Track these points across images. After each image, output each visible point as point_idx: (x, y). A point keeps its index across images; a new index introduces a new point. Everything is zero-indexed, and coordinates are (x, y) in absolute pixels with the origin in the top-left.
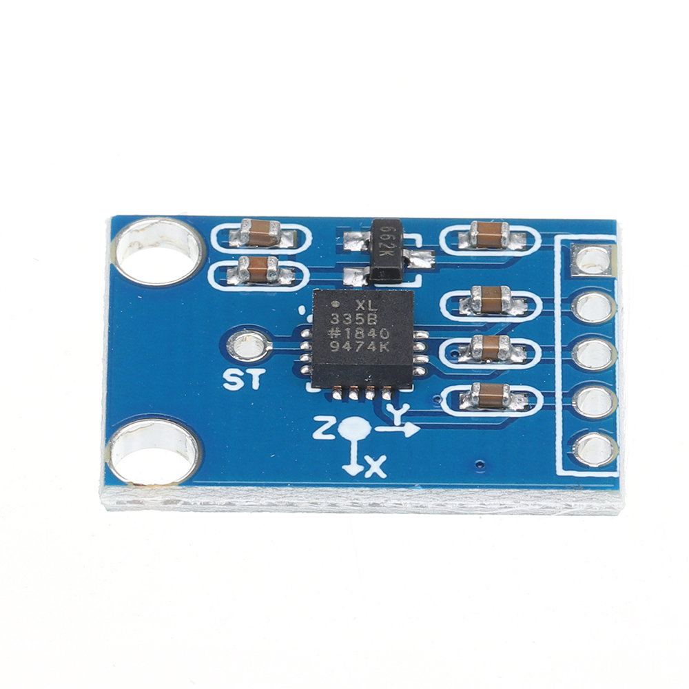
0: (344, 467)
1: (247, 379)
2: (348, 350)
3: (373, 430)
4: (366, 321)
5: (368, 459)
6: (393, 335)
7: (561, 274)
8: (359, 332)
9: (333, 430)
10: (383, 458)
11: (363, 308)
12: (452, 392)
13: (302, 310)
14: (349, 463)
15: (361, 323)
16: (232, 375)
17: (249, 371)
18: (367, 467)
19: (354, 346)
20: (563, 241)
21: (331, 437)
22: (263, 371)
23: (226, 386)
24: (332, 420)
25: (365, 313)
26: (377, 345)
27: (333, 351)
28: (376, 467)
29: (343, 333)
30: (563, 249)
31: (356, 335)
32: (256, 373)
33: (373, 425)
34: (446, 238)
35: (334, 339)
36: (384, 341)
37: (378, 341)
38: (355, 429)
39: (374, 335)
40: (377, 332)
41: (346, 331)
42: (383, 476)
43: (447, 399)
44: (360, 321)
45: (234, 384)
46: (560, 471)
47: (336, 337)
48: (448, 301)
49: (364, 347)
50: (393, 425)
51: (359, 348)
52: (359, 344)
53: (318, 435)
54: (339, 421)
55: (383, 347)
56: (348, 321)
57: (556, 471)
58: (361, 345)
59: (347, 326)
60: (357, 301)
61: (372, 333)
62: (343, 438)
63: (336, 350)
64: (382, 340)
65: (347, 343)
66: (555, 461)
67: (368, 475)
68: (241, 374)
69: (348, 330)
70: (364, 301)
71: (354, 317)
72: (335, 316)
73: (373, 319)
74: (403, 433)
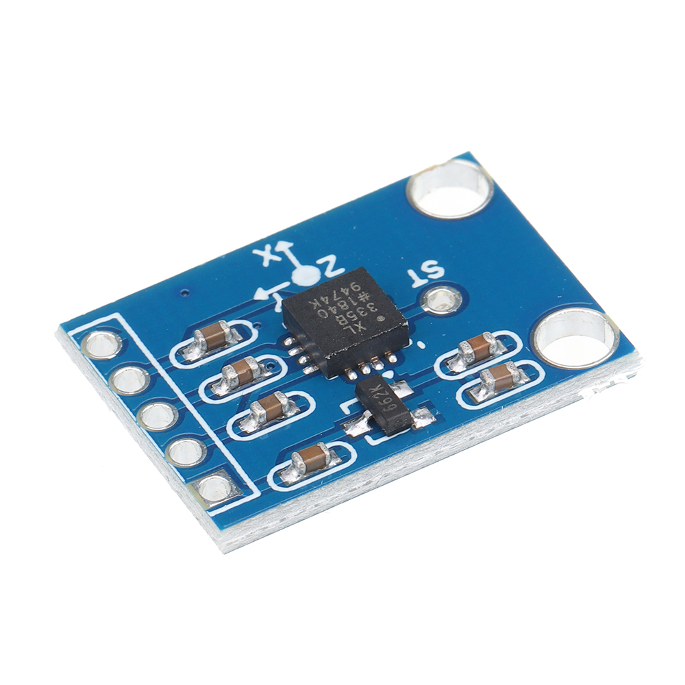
0: (291, 244)
1: (423, 275)
2: (342, 289)
3: (291, 281)
4: (345, 316)
5: (278, 259)
6: (315, 316)
7: (233, 466)
8: (344, 306)
9: (323, 268)
10: (266, 264)
11: (356, 325)
12: (250, 337)
13: (421, 345)
14: (291, 249)
15: (349, 313)
16: (436, 272)
17: (425, 281)
18: (273, 252)
19: (340, 294)
20: (252, 493)
21: (320, 261)
22: (415, 286)
23: (435, 262)
24: (330, 274)
25: (351, 322)
26: (321, 302)
27: (354, 283)
28: (267, 256)
29: (356, 299)
30: (247, 487)
31: (345, 302)
32: (419, 283)
33: (293, 285)
34: (350, 453)
35: (360, 292)
36: (318, 308)
37: (324, 306)
38: (306, 276)
39: (330, 309)
40: (330, 312)
41: (355, 301)
42: (256, 252)
43: (250, 330)
44: (351, 315)
45: (430, 266)
46: (117, 316)
47: (360, 294)
48: (309, 405)
49: (331, 296)
50: (279, 292)
51: (335, 295)
52: (337, 297)
53: (332, 259)
54: (323, 276)
55: (316, 303)
56: (361, 310)
57: (121, 314)
58: (335, 297)
59: (358, 306)
60: (365, 329)
61: (333, 310)
62: (310, 265)
63: (351, 285)
64: (320, 308)
65: (347, 294)
66: (127, 321)
67: (268, 247)
68: (430, 276)
69: (355, 304)
70: (360, 331)
71: (358, 315)
72: (374, 309)
73: (341, 321)
74: (266, 289)
